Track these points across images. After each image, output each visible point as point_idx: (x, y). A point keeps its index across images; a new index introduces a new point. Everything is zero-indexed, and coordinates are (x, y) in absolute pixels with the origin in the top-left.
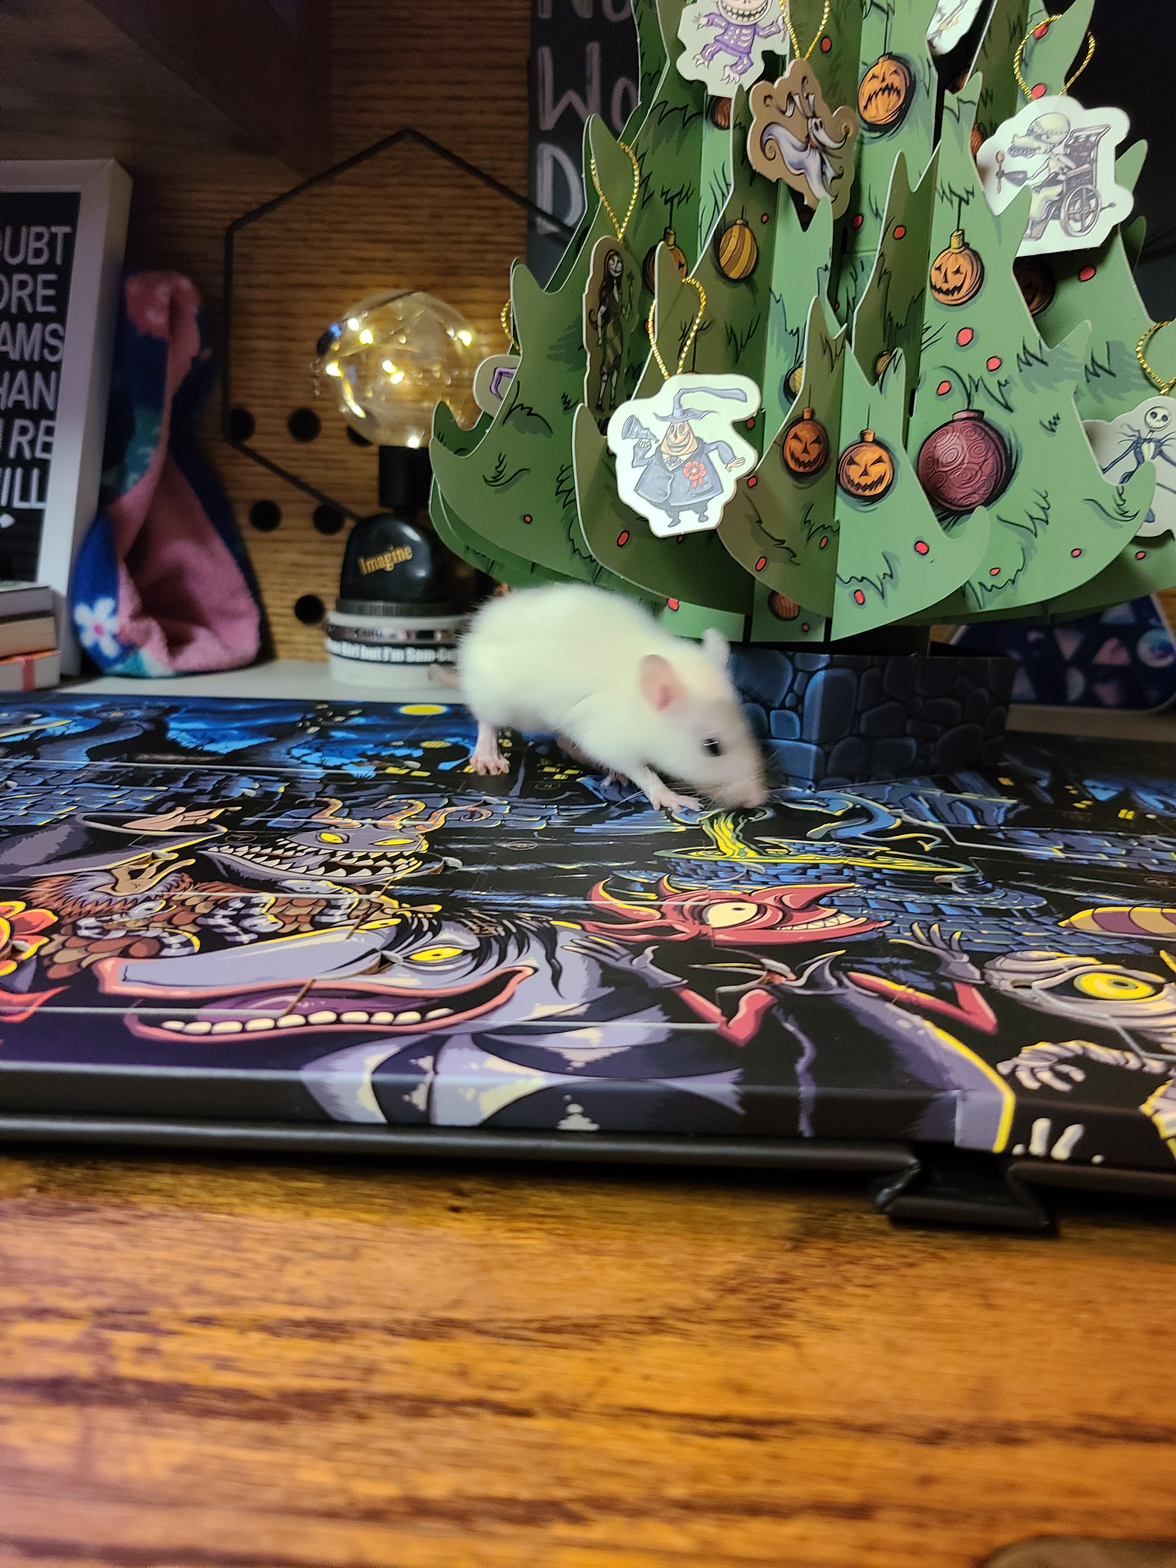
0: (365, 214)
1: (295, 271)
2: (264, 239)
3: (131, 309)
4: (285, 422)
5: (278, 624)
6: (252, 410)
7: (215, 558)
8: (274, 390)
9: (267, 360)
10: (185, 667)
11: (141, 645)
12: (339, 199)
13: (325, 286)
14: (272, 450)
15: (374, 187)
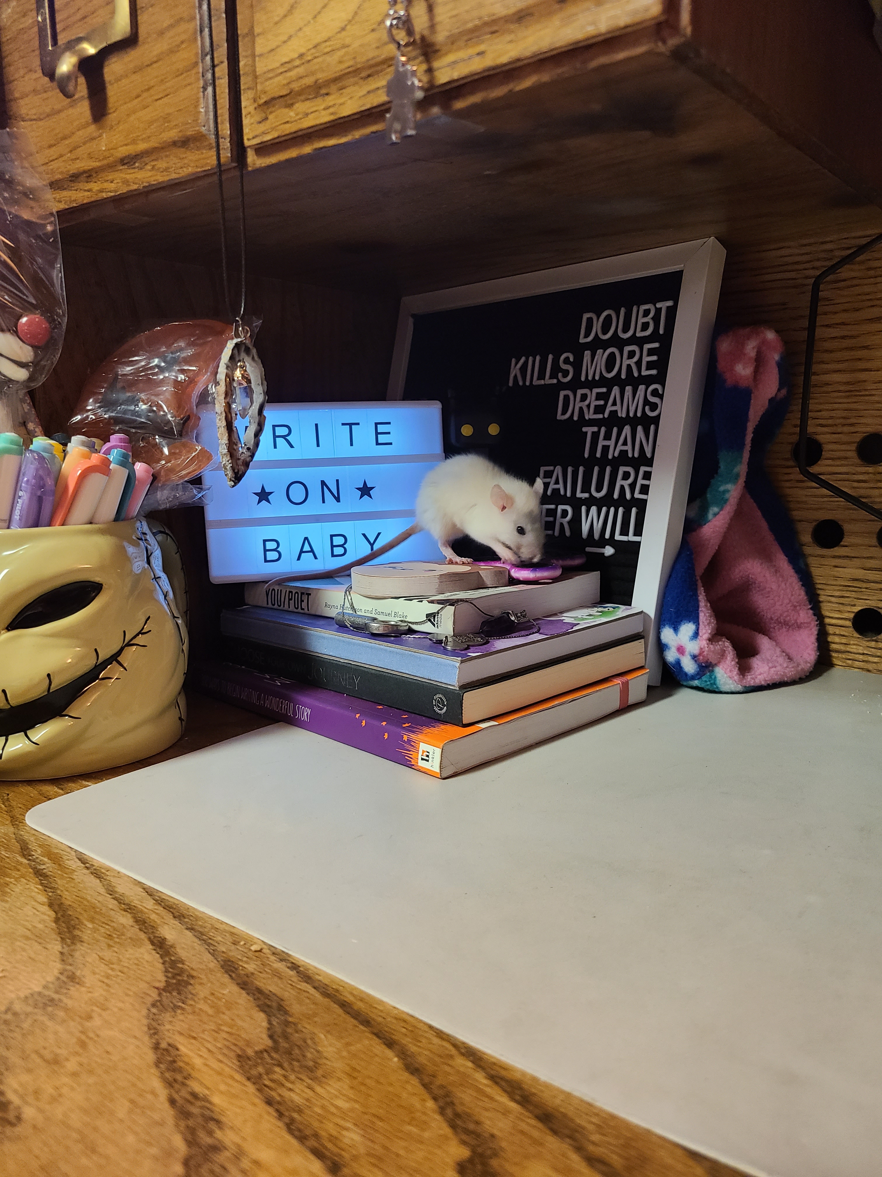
3: (722, 365)
4: (854, 447)
5: (835, 634)
6: (821, 438)
7: (778, 574)
8: (844, 418)
9: (839, 391)
10: (752, 683)
11: (716, 664)
14: (838, 474)
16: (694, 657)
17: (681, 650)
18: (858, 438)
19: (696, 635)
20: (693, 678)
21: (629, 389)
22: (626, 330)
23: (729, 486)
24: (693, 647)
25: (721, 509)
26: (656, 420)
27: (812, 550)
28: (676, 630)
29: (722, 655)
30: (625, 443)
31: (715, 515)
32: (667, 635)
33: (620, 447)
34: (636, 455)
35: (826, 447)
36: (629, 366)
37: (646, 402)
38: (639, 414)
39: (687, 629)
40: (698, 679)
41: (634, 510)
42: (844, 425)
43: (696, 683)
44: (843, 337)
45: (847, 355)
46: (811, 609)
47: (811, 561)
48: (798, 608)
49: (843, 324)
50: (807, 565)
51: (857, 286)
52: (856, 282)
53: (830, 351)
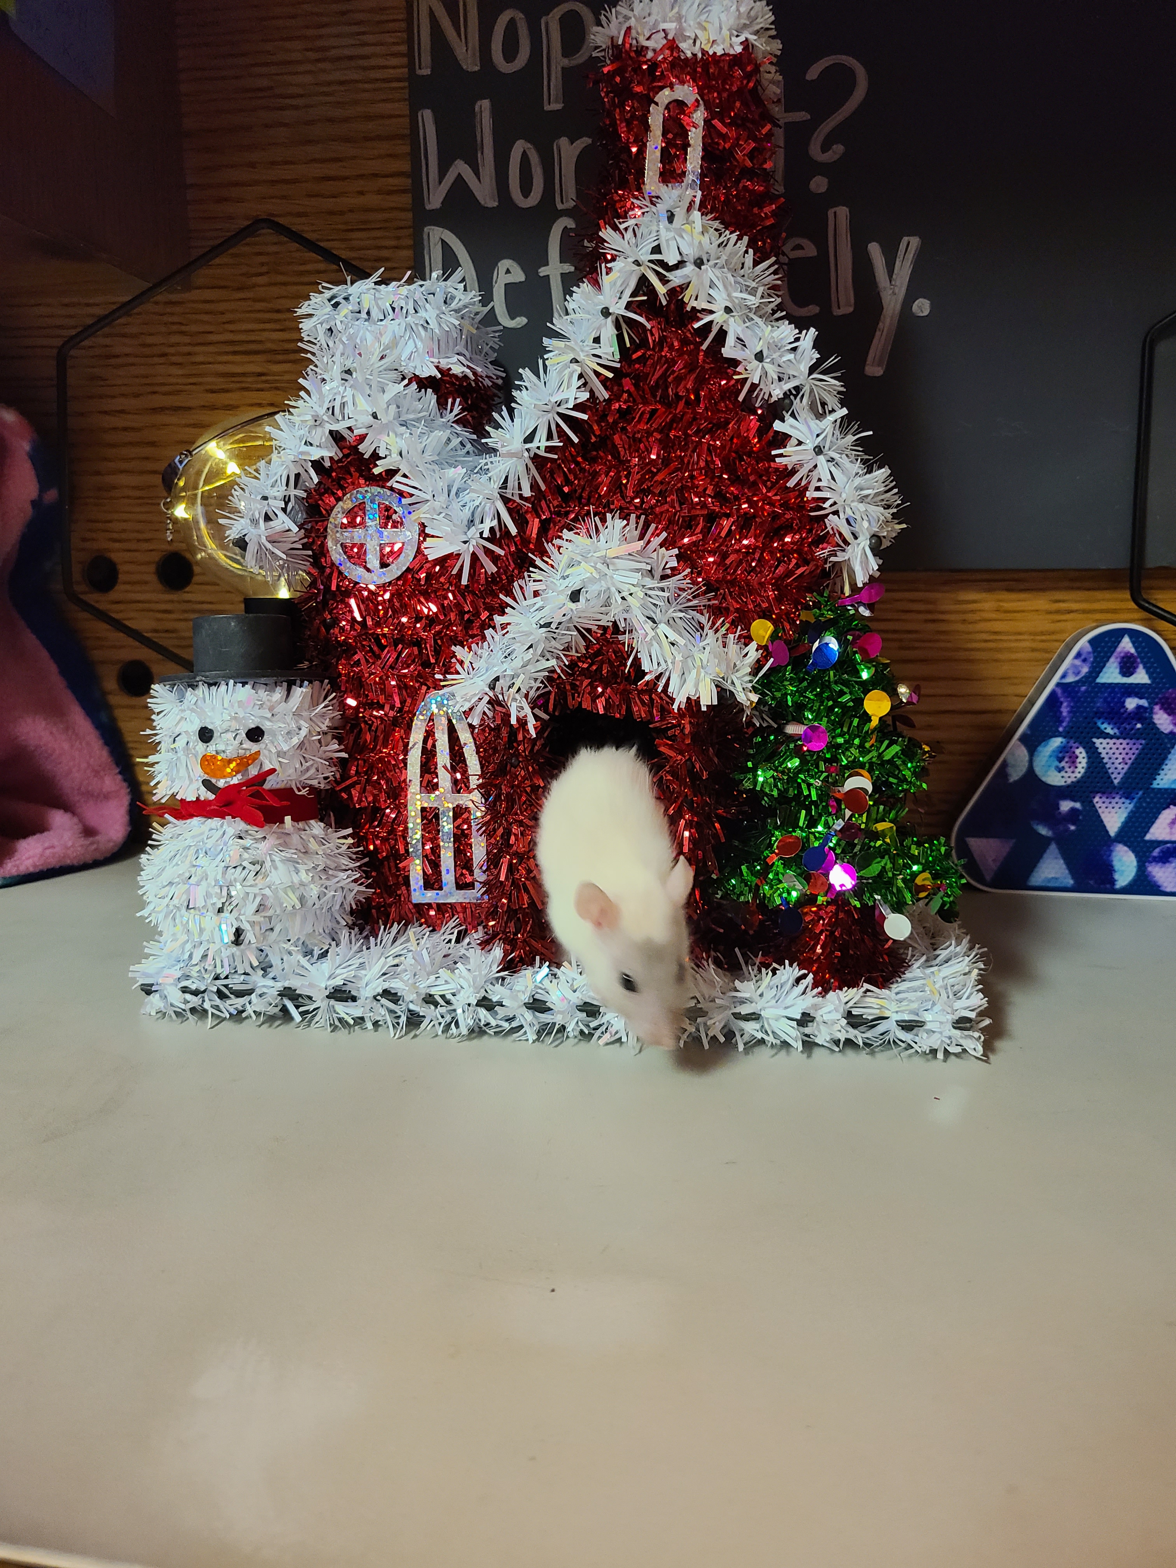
0: (231, 322)
4: (152, 568)
6: (115, 557)
8: (138, 531)
9: (128, 497)
10: (14, 872)
12: (201, 306)
13: (190, 408)
14: (139, 602)
15: (240, 289)
27: (118, 699)
35: (122, 568)
42: (139, 540)
44: (125, 429)
46: (120, 773)
47: (119, 713)
48: (102, 773)
49: (122, 412)
50: (113, 720)
51: (133, 365)
52: (131, 360)
53: (113, 446)
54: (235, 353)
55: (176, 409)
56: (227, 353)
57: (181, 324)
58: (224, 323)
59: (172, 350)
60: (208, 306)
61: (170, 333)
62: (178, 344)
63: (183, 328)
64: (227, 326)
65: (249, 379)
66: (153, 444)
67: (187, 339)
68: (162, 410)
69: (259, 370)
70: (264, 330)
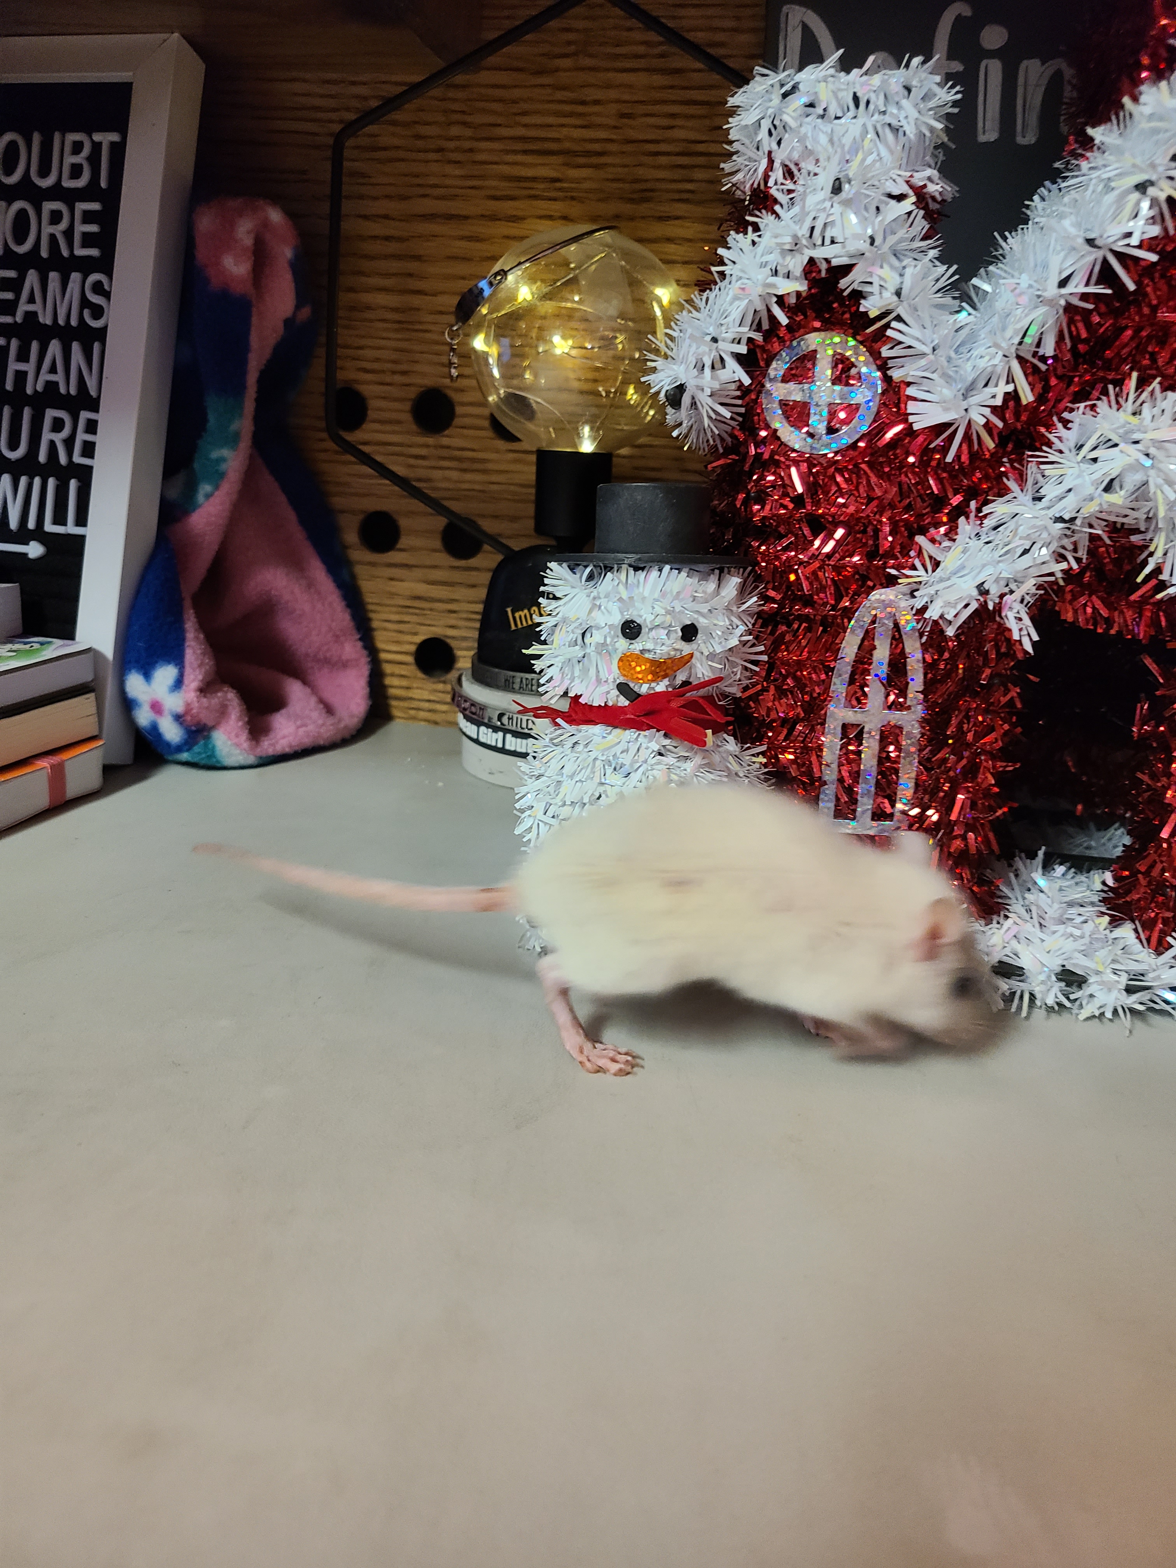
0: (524, 113)
1: (424, 196)
2: (385, 149)
3: (202, 254)
4: (408, 406)
5: (392, 675)
6: (366, 390)
7: (312, 590)
8: (395, 362)
9: (386, 321)
10: (271, 751)
11: (213, 728)
12: (490, 91)
13: (466, 218)
14: (390, 444)
15: (539, 73)
16: (178, 718)
17: (156, 707)
18: (413, 393)
19: (179, 683)
20: (179, 749)
21: (54, 277)
22: (44, 172)
23: (225, 452)
24: (174, 702)
25: (217, 487)
26: (101, 335)
27: (359, 555)
28: (147, 676)
29: (223, 712)
30: (53, 370)
31: (208, 496)
32: (135, 684)
33: (45, 376)
34: (73, 391)
35: (373, 403)
36: (53, 238)
37: (85, 303)
38: (74, 322)
39: (165, 674)
40: (188, 750)
41: (73, 484)
42: (394, 373)
43: (185, 756)
44: (387, 238)
45: (395, 266)
46: (360, 639)
47: (359, 570)
48: (342, 639)
49: (386, 217)
50: (353, 577)
51: (403, 160)
52: (401, 154)
53: (372, 258)
54: (525, 152)
55: (450, 217)
56: (515, 152)
57: (463, 112)
58: (515, 114)
59: (451, 145)
60: (498, 93)
61: (450, 124)
62: (458, 138)
63: (469, 119)
64: (517, 118)
65: (542, 186)
66: (418, 258)
67: (468, 132)
68: (431, 217)
69: (553, 174)
70: (563, 126)
